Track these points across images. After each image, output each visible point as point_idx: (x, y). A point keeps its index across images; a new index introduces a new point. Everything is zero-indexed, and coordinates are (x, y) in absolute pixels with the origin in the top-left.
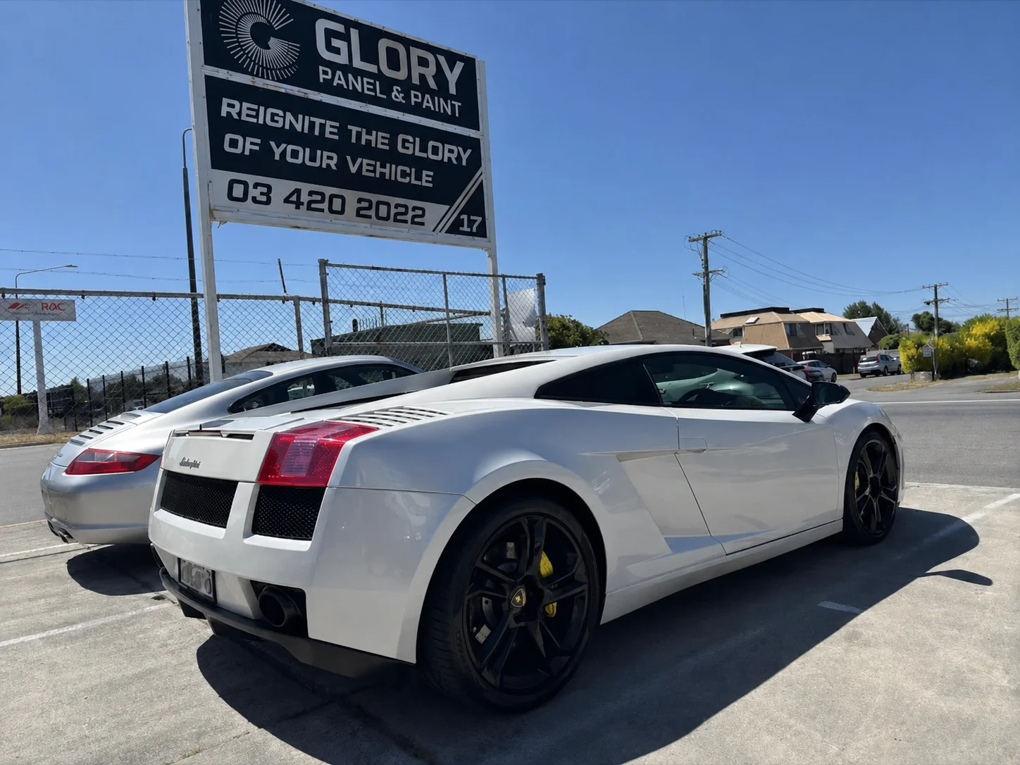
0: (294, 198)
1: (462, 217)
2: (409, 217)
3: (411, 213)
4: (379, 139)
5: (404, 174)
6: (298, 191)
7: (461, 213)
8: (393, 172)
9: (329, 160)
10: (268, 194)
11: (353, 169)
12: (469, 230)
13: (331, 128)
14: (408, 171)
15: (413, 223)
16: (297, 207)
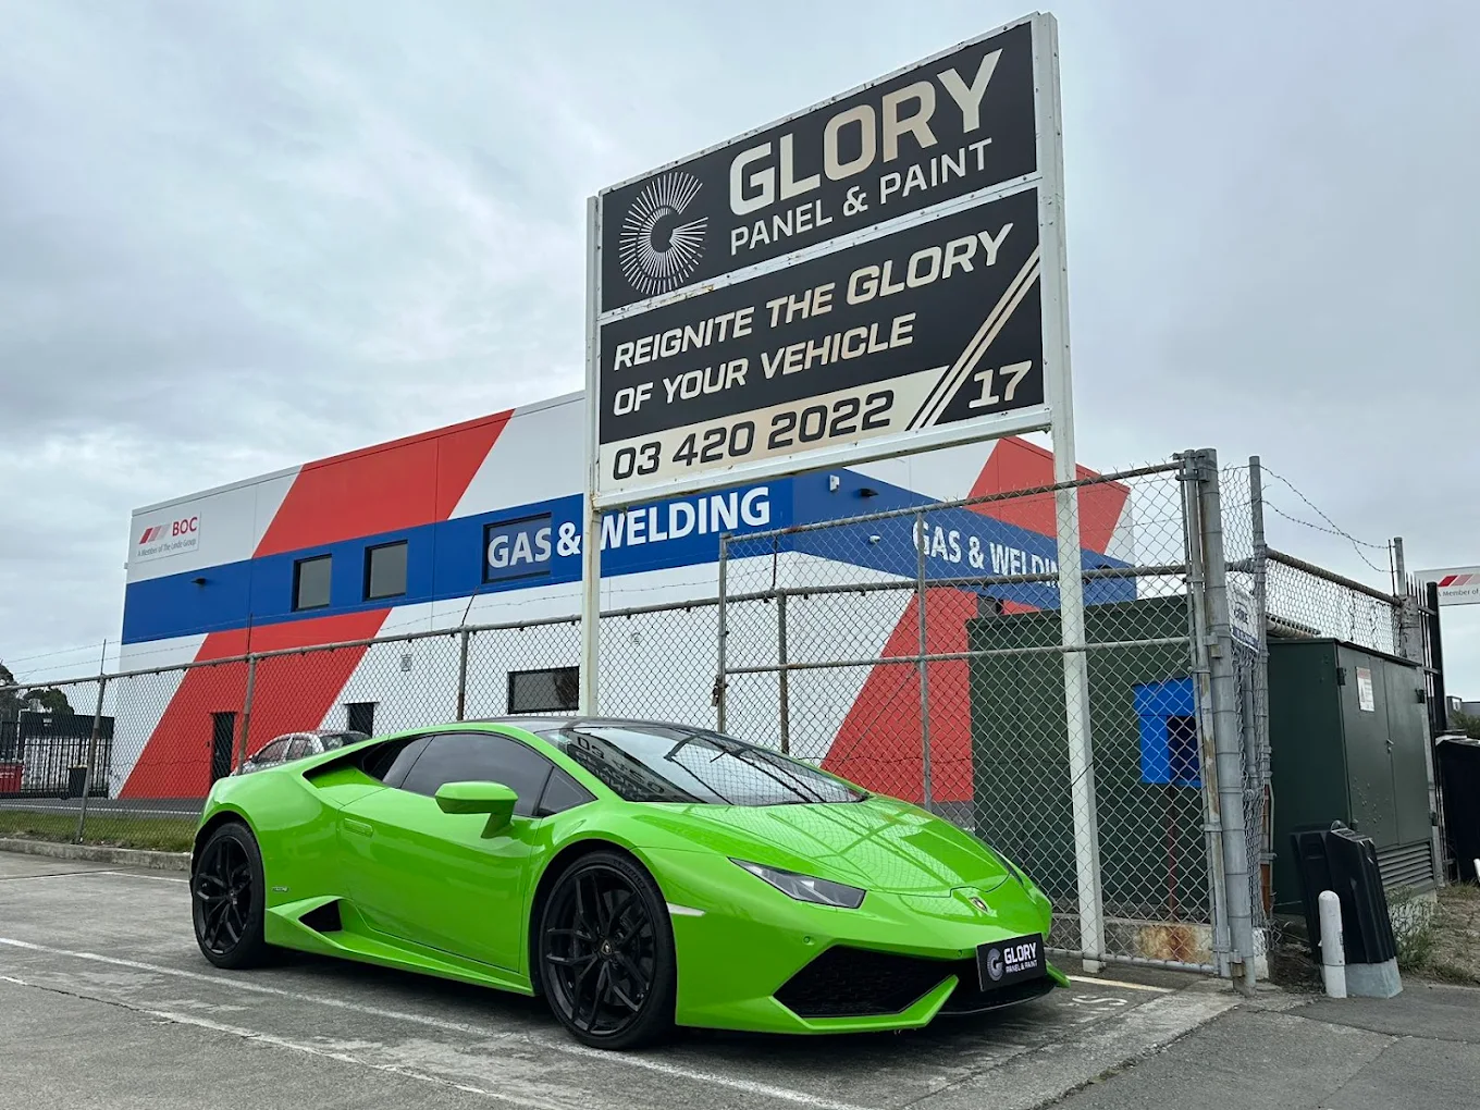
0: (685, 452)
1: (977, 378)
2: (858, 421)
3: (864, 409)
4: (815, 303)
5: (855, 342)
6: (692, 438)
7: (977, 369)
8: (836, 349)
9: (734, 373)
10: (655, 458)
11: (769, 373)
12: (996, 399)
13: (740, 322)
14: (864, 336)
15: (867, 425)
16: (689, 463)
